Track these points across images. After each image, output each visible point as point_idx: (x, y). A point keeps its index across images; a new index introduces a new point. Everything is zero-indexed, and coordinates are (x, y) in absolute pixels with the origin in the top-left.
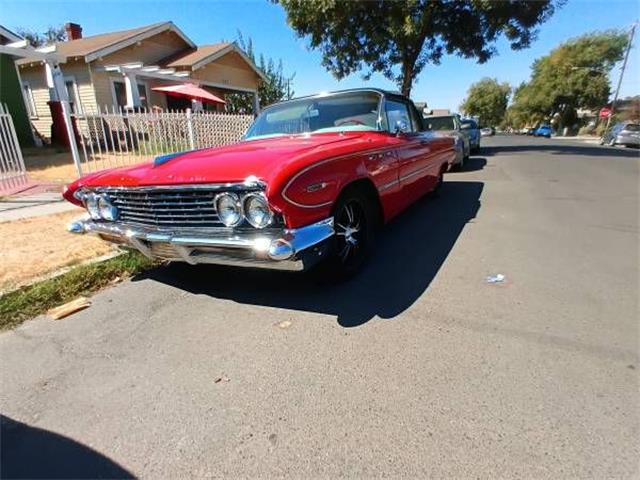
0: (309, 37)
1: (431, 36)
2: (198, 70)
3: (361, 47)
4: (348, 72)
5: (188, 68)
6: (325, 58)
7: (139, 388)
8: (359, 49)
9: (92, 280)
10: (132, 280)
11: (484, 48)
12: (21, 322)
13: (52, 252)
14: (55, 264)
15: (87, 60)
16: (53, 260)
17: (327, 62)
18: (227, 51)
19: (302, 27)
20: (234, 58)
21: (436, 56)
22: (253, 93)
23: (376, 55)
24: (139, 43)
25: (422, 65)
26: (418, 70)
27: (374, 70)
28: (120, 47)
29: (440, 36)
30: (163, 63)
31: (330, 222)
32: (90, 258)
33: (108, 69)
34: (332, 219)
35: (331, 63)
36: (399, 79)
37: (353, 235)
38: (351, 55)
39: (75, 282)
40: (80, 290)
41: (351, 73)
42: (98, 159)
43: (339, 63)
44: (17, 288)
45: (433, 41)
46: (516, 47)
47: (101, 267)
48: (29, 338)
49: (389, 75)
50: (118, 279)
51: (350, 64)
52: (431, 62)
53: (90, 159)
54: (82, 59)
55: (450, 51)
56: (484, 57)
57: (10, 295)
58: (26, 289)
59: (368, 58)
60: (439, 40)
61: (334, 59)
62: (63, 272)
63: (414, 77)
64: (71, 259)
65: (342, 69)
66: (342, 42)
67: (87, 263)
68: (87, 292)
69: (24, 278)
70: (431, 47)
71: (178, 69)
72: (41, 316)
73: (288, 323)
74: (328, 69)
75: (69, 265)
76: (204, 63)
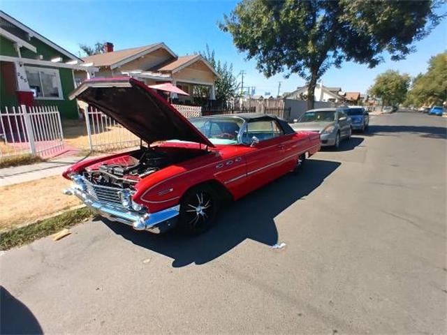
0: (247, 52)
1: (334, 49)
2: (177, 72)
3: (284, 56)
4: (274, 73)
5: (170, 72)
6: (259, 65)
7: (64, 287)
8: (282, 58)
9: (73, 219)
10: (93, 220)
11: (374, 58)
12: (33, 241)
13: (59, 200)
14: (58, 208)
15: (112, 68)
16: (57, 205)
17: (260, 66)
18: (196, 60)
19: (242, 46)
20: (200, 64)
21: (338, 63)
22: (210, 86)
23: (295, 62)
24: (143, 57)
25: (324, 70)
26: (321, 74)
27: (292, 72)
28: (132, 59)
29: (341, 49)
30: (154, 69)
31: (177, 208)
32: (75, 205)
33: (123, 73)
34: (179, 206)
35: (262, 67)
36: (308, 79)
37: (203, 210)
38: (277, 61)
39: (63, 220)
40: (65, 224)
41: (277, 73)
42: (109, 130)
43: (269, 67)
44: (36, 221)
45: (336, 52)
46: (396, 58)
47: (79, 212)
48: (33, 251)
49: (302, 75)
50: (86, 219)
51: (275, 68)
52: (333, 67)
53: (105, 130)
54: (109, 67)
55: (348, 60)
56: (374, 64)
57: (31, 225)
58: (39, 222)
59: (289, 63)
60: (340, 52)
61: (265, 65)
62: (60, 213)
63: (318, 78)
64: (66, 206)
65: (269, 71)
66: (270, 54)
67: (73, 209)
68: (68, 226)
69: (41, 215)
70: (334, 56)
71: (164, 72)
72: (43, 238)
73: (148, 260)
74: (260, 71)
75: (65, 209)
76: (180, 68)
